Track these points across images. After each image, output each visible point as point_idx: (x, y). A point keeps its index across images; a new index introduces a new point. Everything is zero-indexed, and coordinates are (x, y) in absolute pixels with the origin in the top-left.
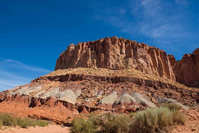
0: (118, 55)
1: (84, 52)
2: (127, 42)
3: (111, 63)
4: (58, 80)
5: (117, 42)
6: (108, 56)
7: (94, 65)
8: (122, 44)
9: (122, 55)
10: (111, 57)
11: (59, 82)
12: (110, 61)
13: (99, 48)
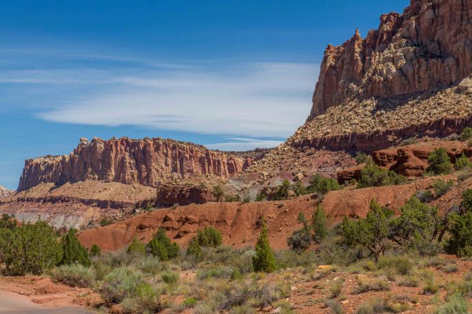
0: (162, 168)
1: (119, 156)
2: (174, 148)
3: (154, 180)
4: (95, 206)
5: (161, 149)
6: (150, 170)
7: (134, 180)
8: (167, 150)
9: (167, 167)
10: (154, 170)
11: (98, 209)
12: (153, 176)
13: (139, 156)
